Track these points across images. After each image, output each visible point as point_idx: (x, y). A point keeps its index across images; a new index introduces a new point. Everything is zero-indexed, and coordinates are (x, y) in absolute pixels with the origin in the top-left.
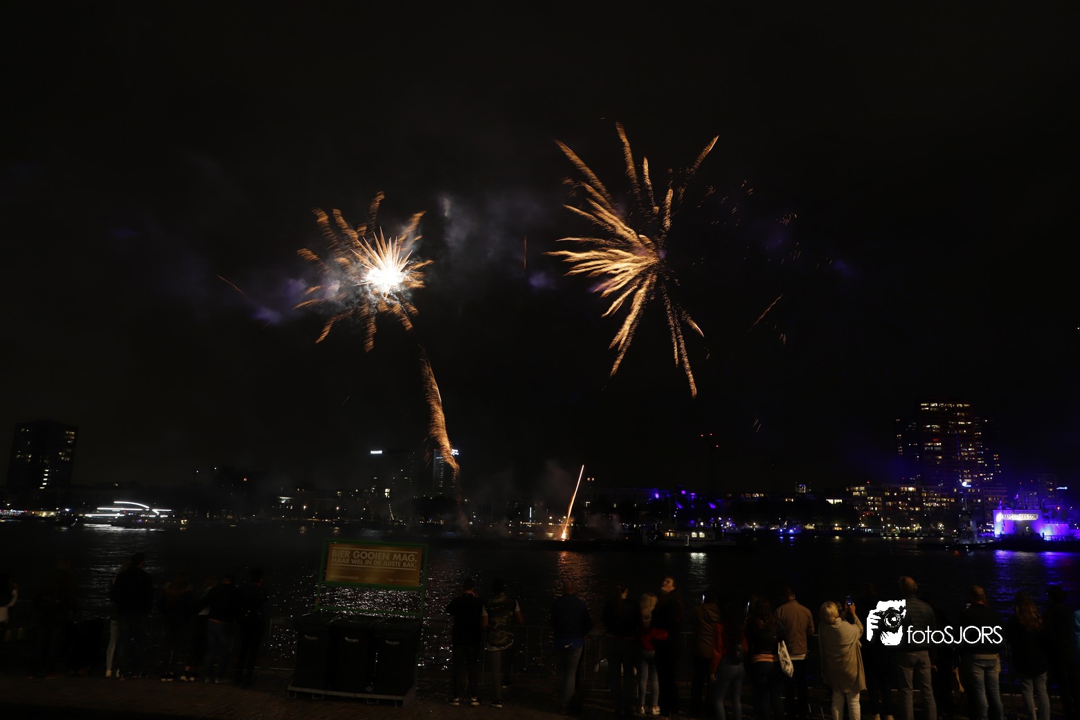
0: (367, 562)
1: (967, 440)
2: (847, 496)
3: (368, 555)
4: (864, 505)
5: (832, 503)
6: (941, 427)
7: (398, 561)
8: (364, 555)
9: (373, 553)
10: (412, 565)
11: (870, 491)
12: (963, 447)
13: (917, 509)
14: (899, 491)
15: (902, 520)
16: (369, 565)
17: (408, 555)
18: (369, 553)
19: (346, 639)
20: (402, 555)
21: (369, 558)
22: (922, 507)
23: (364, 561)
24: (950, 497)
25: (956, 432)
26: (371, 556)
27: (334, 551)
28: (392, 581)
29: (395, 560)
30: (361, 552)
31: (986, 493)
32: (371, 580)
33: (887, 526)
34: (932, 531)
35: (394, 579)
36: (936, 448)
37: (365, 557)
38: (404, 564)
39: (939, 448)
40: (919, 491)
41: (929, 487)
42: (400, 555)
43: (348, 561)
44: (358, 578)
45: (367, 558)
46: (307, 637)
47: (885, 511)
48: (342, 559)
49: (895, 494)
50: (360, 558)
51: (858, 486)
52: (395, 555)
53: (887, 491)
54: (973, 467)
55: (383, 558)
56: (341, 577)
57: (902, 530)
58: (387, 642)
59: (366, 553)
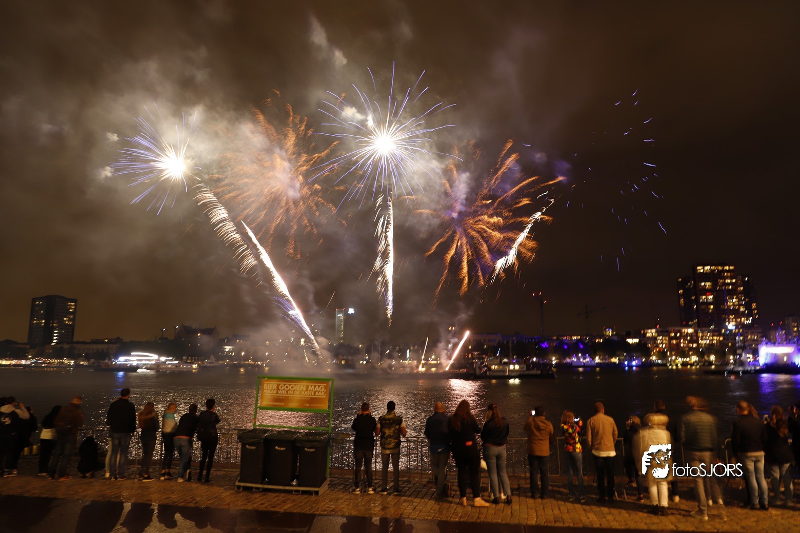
0: (289, 392)
1: (732, 293)
2: (642, 337)
3: (290, 387)
4: (655, 343)
5: (631, 343)
6: (713, 285)
7: (312, 390)
8: (287, 387)
9: (294, 386)
10: (323, 393)
11: (659, 333)
12: (730, 298)
13: (695, 345)
14: (680, 331)
15: (683, 353)
16: (291, 394)
17: (319, 386)
18: (291, 386)
19: (277, 447)
20: (315, 386)
21: (291, 389)
22: (698, 344)
23: (287, 391)
24: (720, 335)
25: (724, 288)
26: (292, 387)
27: (265, 385)
28: (308, 405)
29: (310, 390)
30: (285, 385)
31: (746, 333)
32: (293, 405)
33: (671, 359)
34: (706, 361)
35: (308, 404)
36: (709, 301)
37: (288, 389)
38: (317, 393)
39: (711, 300)
40: (696, 332)
41: (703, 329)
42: (313, 387)
43: (275, 392)
44: (283, 404)
45: (289, 390)
46: (247, 446)
47: (671, 348)
48: (271, 390)
49: (678, 335)
50: (284, 389)
51: (651, 328)
52: (310, 387)
53: (672, 332)
54: (737, 314)
55: (301, 390)
56: (271, 403)
57: (683, 362)
58: (306, 449)
59: (288, 386)
